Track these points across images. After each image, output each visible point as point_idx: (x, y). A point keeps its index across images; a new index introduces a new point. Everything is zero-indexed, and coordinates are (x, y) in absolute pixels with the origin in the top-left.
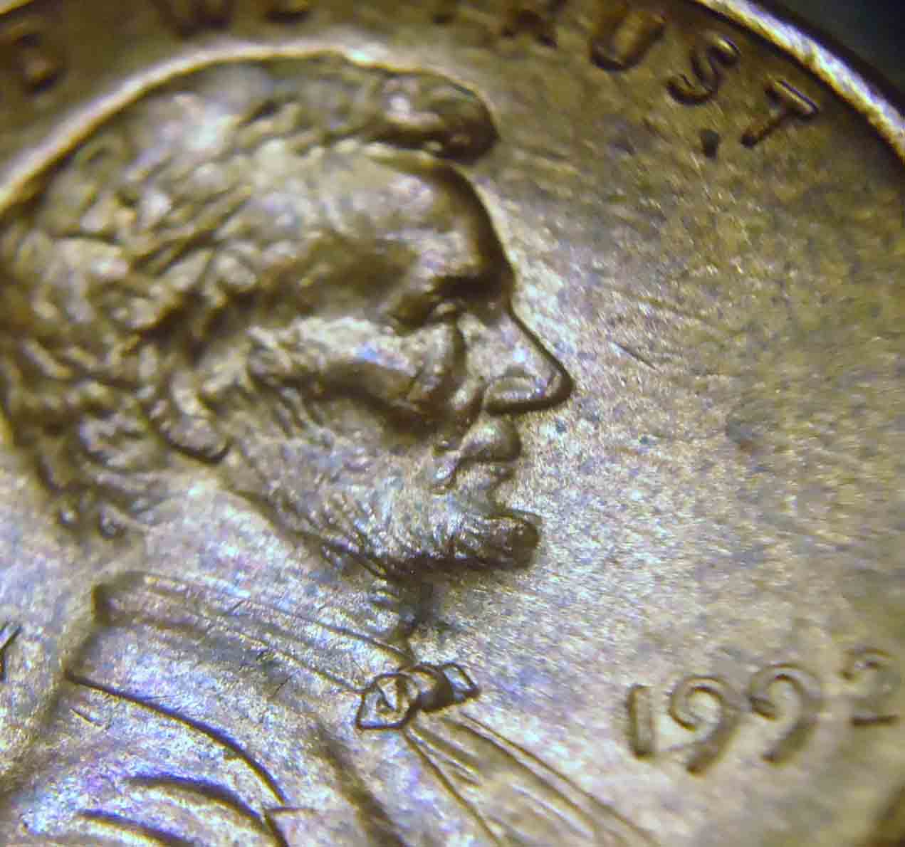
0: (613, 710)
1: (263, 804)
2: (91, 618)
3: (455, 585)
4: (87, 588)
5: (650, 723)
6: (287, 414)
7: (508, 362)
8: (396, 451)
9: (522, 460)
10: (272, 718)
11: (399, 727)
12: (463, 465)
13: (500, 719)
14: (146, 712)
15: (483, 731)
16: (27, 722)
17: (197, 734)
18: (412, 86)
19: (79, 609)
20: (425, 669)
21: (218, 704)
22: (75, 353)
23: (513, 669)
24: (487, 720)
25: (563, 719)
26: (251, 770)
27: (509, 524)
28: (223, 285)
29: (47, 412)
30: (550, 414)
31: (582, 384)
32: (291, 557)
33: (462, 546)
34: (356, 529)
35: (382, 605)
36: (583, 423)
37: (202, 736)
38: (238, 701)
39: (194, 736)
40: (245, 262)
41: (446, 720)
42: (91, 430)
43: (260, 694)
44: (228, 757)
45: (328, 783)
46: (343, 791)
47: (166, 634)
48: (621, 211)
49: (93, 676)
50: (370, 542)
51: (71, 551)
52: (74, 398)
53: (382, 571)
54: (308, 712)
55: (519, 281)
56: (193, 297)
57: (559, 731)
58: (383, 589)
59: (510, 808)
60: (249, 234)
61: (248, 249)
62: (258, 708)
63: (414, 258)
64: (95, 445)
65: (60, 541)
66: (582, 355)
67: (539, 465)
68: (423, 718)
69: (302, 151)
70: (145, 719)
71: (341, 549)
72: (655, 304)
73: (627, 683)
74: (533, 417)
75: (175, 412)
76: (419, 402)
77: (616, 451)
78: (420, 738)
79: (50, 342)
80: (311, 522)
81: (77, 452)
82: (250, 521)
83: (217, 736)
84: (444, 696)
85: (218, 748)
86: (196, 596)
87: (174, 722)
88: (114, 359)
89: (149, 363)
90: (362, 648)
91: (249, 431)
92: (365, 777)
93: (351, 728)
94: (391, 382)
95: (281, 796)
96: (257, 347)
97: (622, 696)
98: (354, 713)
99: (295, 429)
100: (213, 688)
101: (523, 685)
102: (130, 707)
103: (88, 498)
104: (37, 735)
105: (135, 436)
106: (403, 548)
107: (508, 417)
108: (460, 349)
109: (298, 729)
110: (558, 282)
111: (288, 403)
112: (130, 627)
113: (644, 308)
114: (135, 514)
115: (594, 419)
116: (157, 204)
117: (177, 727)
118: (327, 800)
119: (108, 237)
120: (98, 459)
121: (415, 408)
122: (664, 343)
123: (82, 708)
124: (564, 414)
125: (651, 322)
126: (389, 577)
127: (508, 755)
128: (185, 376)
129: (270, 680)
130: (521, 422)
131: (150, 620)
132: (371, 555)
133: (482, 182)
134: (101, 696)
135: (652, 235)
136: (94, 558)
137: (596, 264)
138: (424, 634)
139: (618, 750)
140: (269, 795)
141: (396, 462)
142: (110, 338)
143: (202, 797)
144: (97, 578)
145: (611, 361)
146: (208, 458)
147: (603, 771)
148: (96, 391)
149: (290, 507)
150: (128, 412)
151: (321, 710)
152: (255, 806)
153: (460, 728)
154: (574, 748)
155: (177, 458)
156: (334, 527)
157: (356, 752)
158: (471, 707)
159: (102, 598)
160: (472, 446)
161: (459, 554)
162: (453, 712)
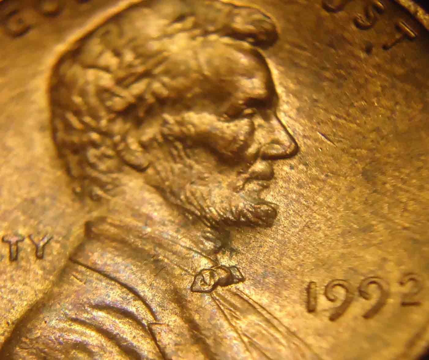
0: (301, 292)
1: (148, 321)
2: (82, 235)
3: (239, 232)
4: (82, 222)
5: (316, 298)
6: (175, 152)
7: (272, 137)
8: (220, 172)
9: (273, 180)
10: (155, 285)
11: (209, 292)
12: (248, 180)
13: (253, 292)
14: (102, 277)
15: (245, 297)
16: (51, 278)
17: (122, 288)
18: (244, 12)
19: (78, 231)
20: (223, 268)
21: (133, 276)
22: (87, 119)
23: (261, 271)
24: (247, 291)
25: (279, 294)
26: (144, 307)
27: (264, 208)
28: (154, 94)
29: (73, 144)
30: (288, 161)
31: (303, 148)
32: (170, 215)
33: (245, 216)
34: (200, 205)
35: (208, 239)
36: (301, 167)
37: (124, 289)
38: (142, 275)
39: (121, 290)
40: (164, 85)
41: (229, 290)
42: (92, 153)
43: (151, 273)
44: (135, 300)
45: (176, 314)
46: (182, 317)
47: (114, 244)
48: (328, 74)
49: (81, 260)
50: (205, 211)
51: (77, 205)
52: (85, 139)
53: (209, 224)
54: (171, 282)
55: (281, 102)
56: (140, 98)
57: (277, 299)
58: (209, 232)
59: (253, 331)
60: (166, 73)
61: (166, 79)
62: (150, 280)
63: (237, 88)
64: (93, 160)
65: (73, 200)
66: (304, 137)
67: (281, 183)
68: (219, 289)
69: (193, 38)
70: (101, 281)
71: (193, 213)
72: (338, 116)
73: (308, 280)
74: (281, 162)
75: (127, 148)
76: (232, 152)
77: (314, 180)
78: (217, 298)
79: (78, 113)
80: (181, 200)
81: (84, 162)
82: (155, 198)
83: (131, 290)
84: (229, 280)
85: (131, 295)
86: (128, 229)
87: (113, 282)
88: (104, 123)
89: (118, 126)
90: (197, 256)
91: (158, 159)
92: (193, 313)
93: (189, 291)
94: (221, 142)
95: (156, 318)
96: (165, 122)
97: (305, 286)
98: (190, 285)
99: (178, 160)
100: (132, 269)
101: (264, 278)
102: (96, 275)
103: (87, 182)
104: (55, 284)
105: (109, 157)
106: (219, 214)
107: (270, 161)
108: (252, 130)
109: (166, 290)
110: (297, 104)
111: (176, 148)
112: (99, 240)
113: (333, 118)
114: (106, 191)
115: (306, 165)
116: (129, 57)
117: (114, 285)
118: (175, 321)
119: (106, 69)
120: (93, 166)
121: (230, 154)
122: (340, 134)
123: (74, 273)
124: (293, 162)
125: (335, 124)
126: (212, 227)
127: (254, 308)
128: (133, 132)
129: (156, 268)
130: (275, 164)
131: (108, 238)
132: (205, 217)
133: (269, 57)
134: (83, 269)
135: (339, 86)
136: (87, 209)
137: (315, 97)
138: (224, 253)
139: (301, 308)
140: (150, 318)
141: (220, 177)
142: (103, 113)
143: (122, 316)
144: (87, 218)
145: (316, 140)
146: (139, 169)
147: (293, 317)
148: (95, 136)
149: (173, 193)
150: (108, 147)
151: (176, 283)
152: (144, 322)
153: (235, 294)
154: (283, 306)
155: (127, 168)
156: (191, 203)
157: (189, 302)
158: (240, 285)
159: (88, 227)
160: (254, 172)
161: (243, 219)
162: (233, 287)
